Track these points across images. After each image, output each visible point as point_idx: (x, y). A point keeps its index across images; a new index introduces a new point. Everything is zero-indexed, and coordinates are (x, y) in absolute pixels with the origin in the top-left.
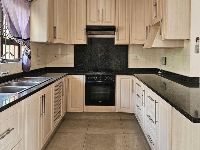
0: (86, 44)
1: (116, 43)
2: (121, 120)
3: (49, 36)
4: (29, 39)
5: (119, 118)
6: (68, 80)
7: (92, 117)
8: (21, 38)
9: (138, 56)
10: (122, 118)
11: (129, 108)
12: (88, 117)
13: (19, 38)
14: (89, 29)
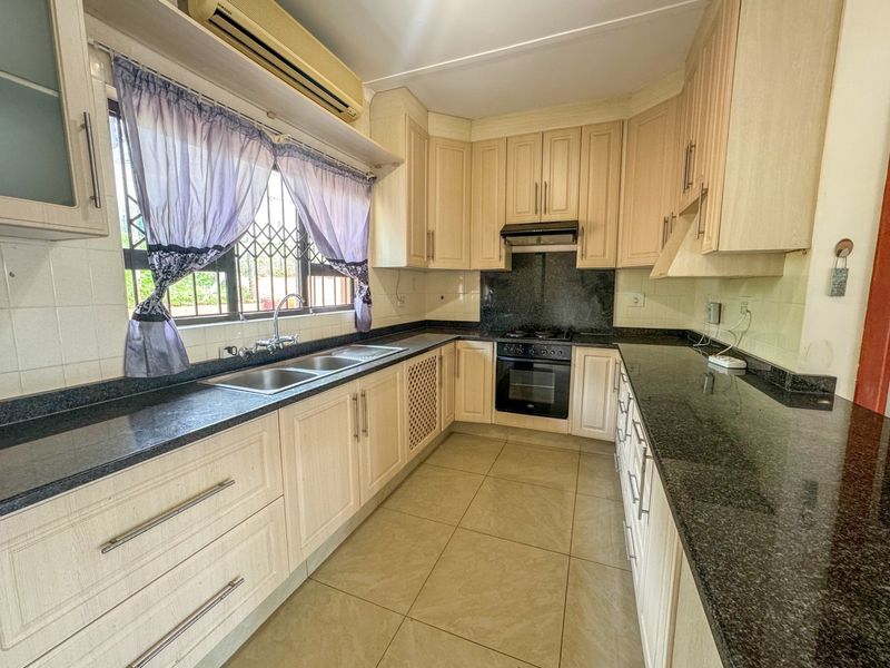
0: (503, 267)
1: (580, 264)
2: (580, 453)
3: (412, 253)
4: (366, 261)
5: (577, 448)
6: (456, 353)
7: (511, 438)
8: (343, 261)
9: (641, 297)
10: (585, 449)
11: (602, 429)
12: (502, 436)
13: (338, 261)
14: (509, 233)
